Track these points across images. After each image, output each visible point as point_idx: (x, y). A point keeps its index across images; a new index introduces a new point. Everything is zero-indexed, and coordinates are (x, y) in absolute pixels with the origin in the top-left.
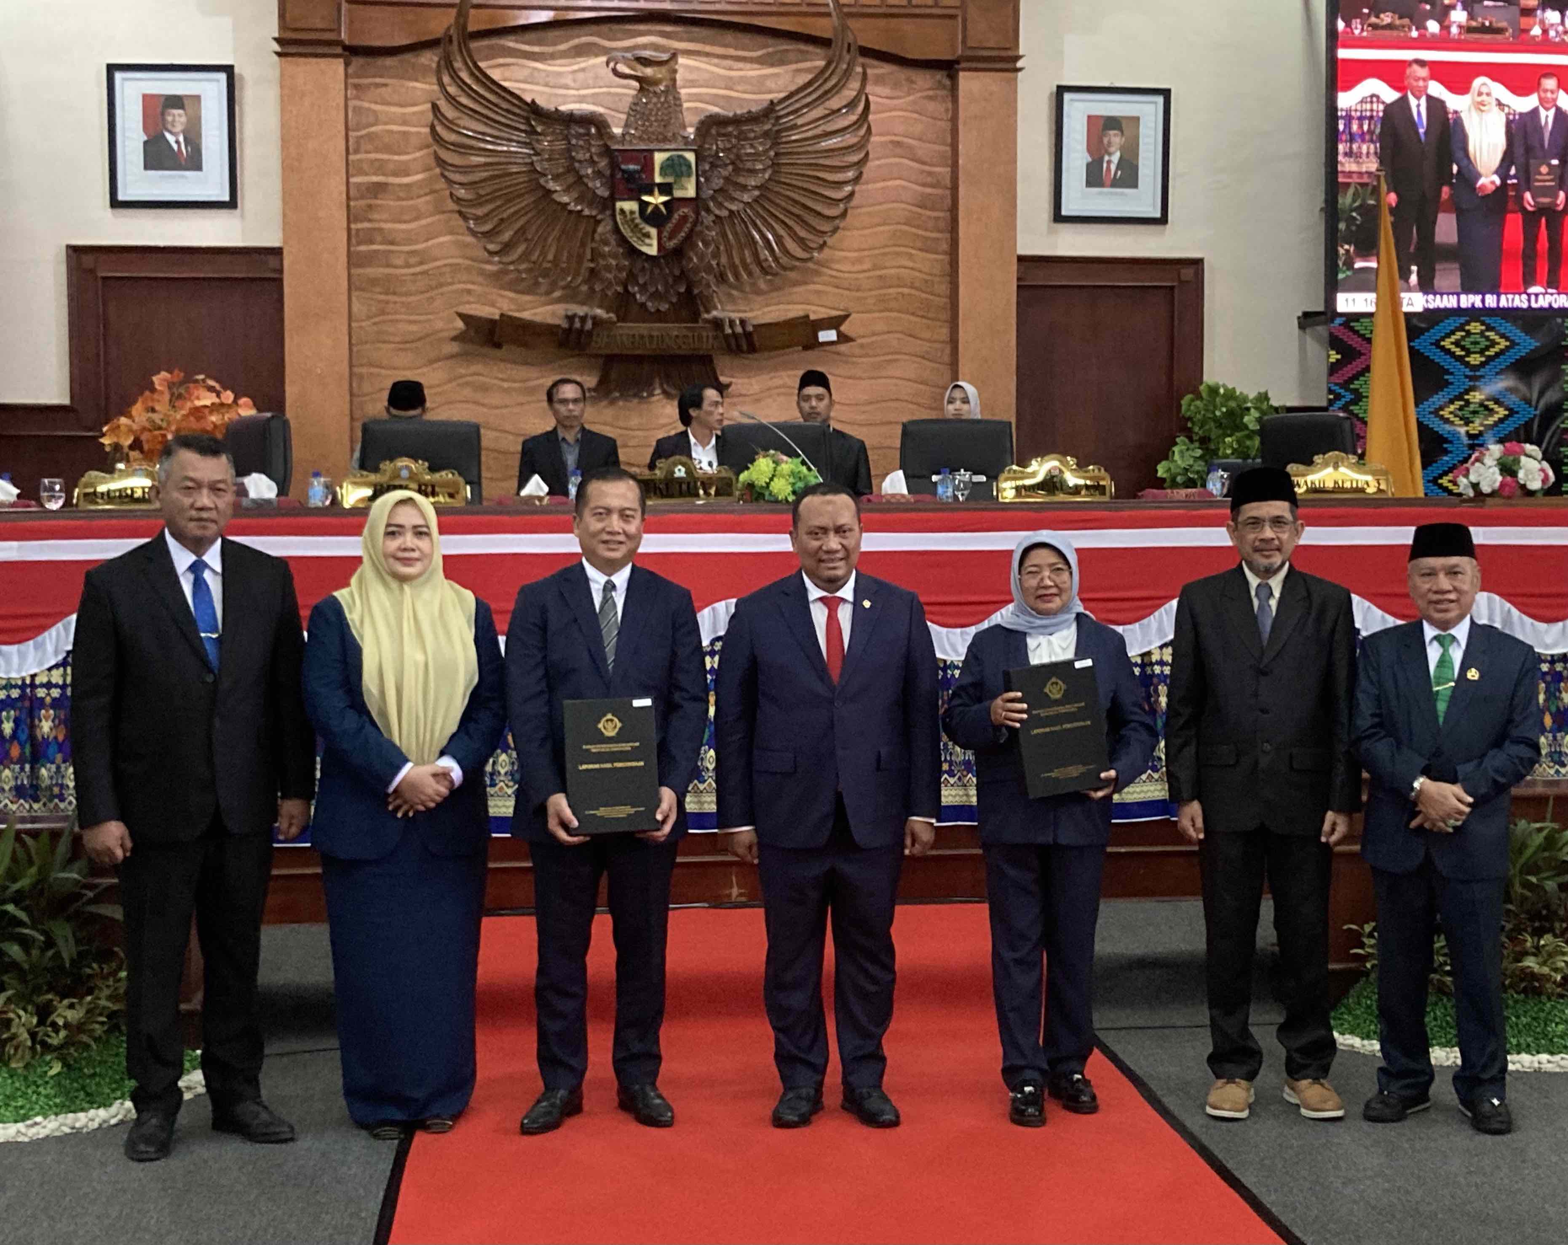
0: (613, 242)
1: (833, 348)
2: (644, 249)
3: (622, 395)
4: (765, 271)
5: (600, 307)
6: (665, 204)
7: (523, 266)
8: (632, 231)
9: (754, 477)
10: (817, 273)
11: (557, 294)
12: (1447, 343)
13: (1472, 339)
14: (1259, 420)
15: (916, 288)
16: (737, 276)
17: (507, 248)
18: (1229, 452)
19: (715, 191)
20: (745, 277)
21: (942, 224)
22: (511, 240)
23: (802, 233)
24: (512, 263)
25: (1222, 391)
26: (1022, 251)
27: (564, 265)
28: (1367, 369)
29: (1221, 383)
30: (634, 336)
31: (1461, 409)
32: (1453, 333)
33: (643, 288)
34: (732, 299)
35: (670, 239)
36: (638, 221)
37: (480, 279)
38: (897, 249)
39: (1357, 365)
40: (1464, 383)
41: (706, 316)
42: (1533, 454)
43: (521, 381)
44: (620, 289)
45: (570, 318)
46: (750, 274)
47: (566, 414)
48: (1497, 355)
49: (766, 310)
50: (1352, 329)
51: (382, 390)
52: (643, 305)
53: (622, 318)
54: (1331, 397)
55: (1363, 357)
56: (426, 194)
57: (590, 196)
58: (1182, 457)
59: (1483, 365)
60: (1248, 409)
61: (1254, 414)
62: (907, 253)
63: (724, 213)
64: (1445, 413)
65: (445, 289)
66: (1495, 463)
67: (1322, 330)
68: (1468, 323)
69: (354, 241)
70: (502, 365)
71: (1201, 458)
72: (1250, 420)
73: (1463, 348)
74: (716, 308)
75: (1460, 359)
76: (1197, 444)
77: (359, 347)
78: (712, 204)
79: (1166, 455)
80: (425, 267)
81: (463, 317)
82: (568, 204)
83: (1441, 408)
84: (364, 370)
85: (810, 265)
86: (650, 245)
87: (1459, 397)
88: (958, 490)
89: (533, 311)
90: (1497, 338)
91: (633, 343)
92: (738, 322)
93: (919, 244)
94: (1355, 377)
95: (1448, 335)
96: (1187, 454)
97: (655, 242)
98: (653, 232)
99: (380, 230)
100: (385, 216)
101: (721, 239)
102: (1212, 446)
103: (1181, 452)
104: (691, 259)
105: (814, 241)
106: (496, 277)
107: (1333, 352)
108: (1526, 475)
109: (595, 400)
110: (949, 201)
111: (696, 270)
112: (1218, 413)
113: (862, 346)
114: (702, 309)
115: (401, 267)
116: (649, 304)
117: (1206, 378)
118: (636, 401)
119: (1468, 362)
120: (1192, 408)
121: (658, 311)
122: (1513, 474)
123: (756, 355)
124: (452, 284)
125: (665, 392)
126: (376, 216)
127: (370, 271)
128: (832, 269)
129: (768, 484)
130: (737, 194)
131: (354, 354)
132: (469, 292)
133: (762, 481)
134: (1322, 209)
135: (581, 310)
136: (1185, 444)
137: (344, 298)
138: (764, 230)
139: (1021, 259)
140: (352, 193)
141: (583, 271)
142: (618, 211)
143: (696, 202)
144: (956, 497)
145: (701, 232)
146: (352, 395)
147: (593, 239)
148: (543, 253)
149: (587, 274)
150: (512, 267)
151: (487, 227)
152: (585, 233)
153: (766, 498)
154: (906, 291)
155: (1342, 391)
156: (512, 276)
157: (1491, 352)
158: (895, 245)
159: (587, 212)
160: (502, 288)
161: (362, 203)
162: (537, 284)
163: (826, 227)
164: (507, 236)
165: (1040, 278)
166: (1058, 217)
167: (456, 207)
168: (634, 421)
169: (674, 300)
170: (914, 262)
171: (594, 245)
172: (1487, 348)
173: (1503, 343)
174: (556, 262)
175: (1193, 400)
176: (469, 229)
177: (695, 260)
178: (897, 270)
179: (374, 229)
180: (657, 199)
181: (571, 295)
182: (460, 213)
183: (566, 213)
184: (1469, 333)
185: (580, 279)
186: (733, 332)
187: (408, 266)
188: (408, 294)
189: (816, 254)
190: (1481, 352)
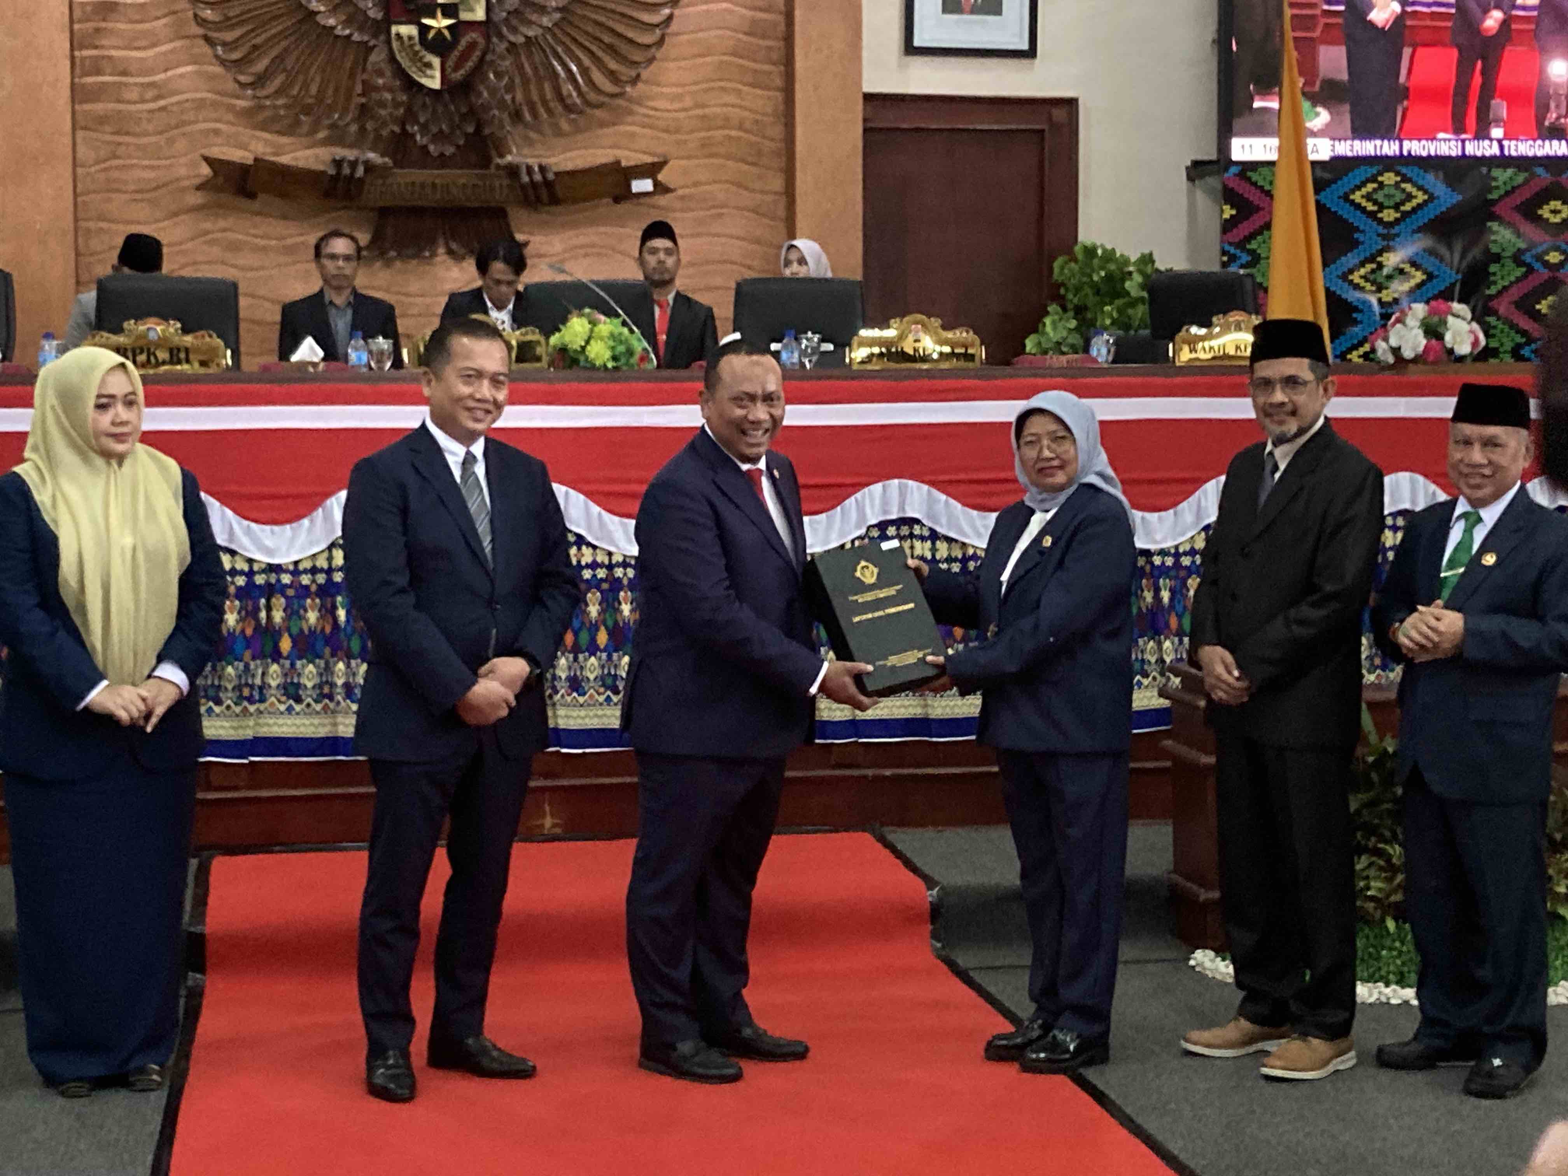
0: (388, 73)
1: (647, 200)
2: (424, 81)
3: (399, 255)
4: (569, 108)
5: (373, 149)
6: (448, 27)
7: (280, 102)
8: (411, 60)
9: (567, 339)
10: (631, 113)
11: (321, 135)
12: (1357, 197)
13: (1386, 191)
14: (1143, 287)
15: (746, 131)
16: (535, 115)
17: (260, 80)
18: (1108, 322)
19: (509, 13)
20: (545, 116)
21: (775, 56)
22: (266, 70)
23: (613, 65)
24: (267, 97)
25: (1100, 252)
26: (868, 88)
27: (329, 101)
28: (1268, 226)
29: (1098, 244)
30: (413, 183)
31: (1373, 271)
32: (1363, 184)
33: (424, 128)
34: (530, 143)
35: (456, 68)
36: (418, 48)
37: (230, 117)
38: (722, 84)
39: (1256, 221)
40: (1376, 243)
41: (499, 161)
42: (1462, 313)
43: (276, 239)
44: (397, 129)
45: (338, 163)
46: (549, 111)
47: (335, 272)
48: (1414, 210)
49: (569, 155)
50: (1249, 179)
51: (111, 248)
52: (425, 147)
53: (398, 164)
54: (1225, 259)
55: (1261, 213)
56: (165, 16)
57: (361, 18)
58: (1055, 328)
59: (1397, 221)
60: (1130, 273)
61: (1138, 278)
62: (734, 90)
63: (521, 40)
64: (1356, 278)
65: (188, 129)
66: (1418, 324)
67: (1213, 182)
68: (1381, 174)
69: (78, 71)
70: (258, 219)
71: (1077, 329)
72: (1133, 286)
73: (1375, 202)
74: (510, 152)
75: (1372, 215)
76: (1071, 314)
77: (84, 198)
78: (504, 30)
79: (1034, 327)
80: (162, 103)
81: (209, 161)
82: (333, 28)
83: (1351, 271)
84: (91, 225)
85: (620, 102)
86: (432, 77)
87: (1372, 259)
88: (806, 356)
89: (292, 155)
90: (1414, 191)
91: (412, 193)
92: (536, 169)
93: (749, 78)
94: (1252, 237)
95: (1358, 188)
96: (1060, 325)
97: (438, 74)
98: (436, 61)
99: (110, 58)
100: (114, 41)
101: (516, 72)
102: (1089, 315)
103: (1054, 323)
104: (480, 95)
105: (626, 72)
106: (247, 114)
107: (1227, 207)
108: (1454, 338)
109: (370, 261)
110: (782, 27)
111: (486, 108)
112: (1095, 278)
113: (682, 198)
114: (493, 153)
115: (135, 103)
116: (432, 148)
117: (1081, 238)
118: (414, 262)
119: (1381, 219)
120: (1066, 271)
121: (442, 155)
122: (1440, 337)
123: (559, 209)
124: (196, 122)
125: (450, 252)
126: (104, 42)
127: (99, 107)
128: (647, 107)
129: (583, 348)
130: (534, 17)
131: (80, 208)
132: (216, 132)
133: (576, 343)
134: (1214, 41)
135: (350, 154)
136: (1057, 313)
137: (67, 140)
138: (568, 60)
139: (869, 98)
140: (77, 14)
141: (353, 106)
142: (393, 36)
143: (487, 26)
144: (803, 365)
145: (492, 61)
146: (78, 254)
147: (364, 70)
148: (306, 86)
149: (357, 113)
150: (268, 103)
151: (236, 56)
152: (355, 63)
153: (582, 364)
154: (734, 133)
155: (1238, 252)
156: (268, 113)
157: (1408, 207)
158: (721, 80)
159: (356, 37)
160: (255, 127)
161: (90, 25)
162: (297, 123)
163: (637, 56)
164: (261, 66)
165: (888, 119)
166: (910, 49)
167: (200, 31)
168: (414, 286)
169: (461, 142)
170: (742, 99)
171: (365, 76)
172: (1403, 203)
173: (1421, 197)
174: (320, 98)
175: (1066, 263)
176: (217, 57)
177: (485, 94)
178: (725, 109)
179: (103, 57)
180: (440, 22)
181: (337, 138)
182: (206, 39)
183: (331, 39)
184: (1381, 185)
185: (348, 119)
186: (532, 180)
187: (143, 101)
188: (146, 134)
189: (628, 89)
190: (1396, 207)
